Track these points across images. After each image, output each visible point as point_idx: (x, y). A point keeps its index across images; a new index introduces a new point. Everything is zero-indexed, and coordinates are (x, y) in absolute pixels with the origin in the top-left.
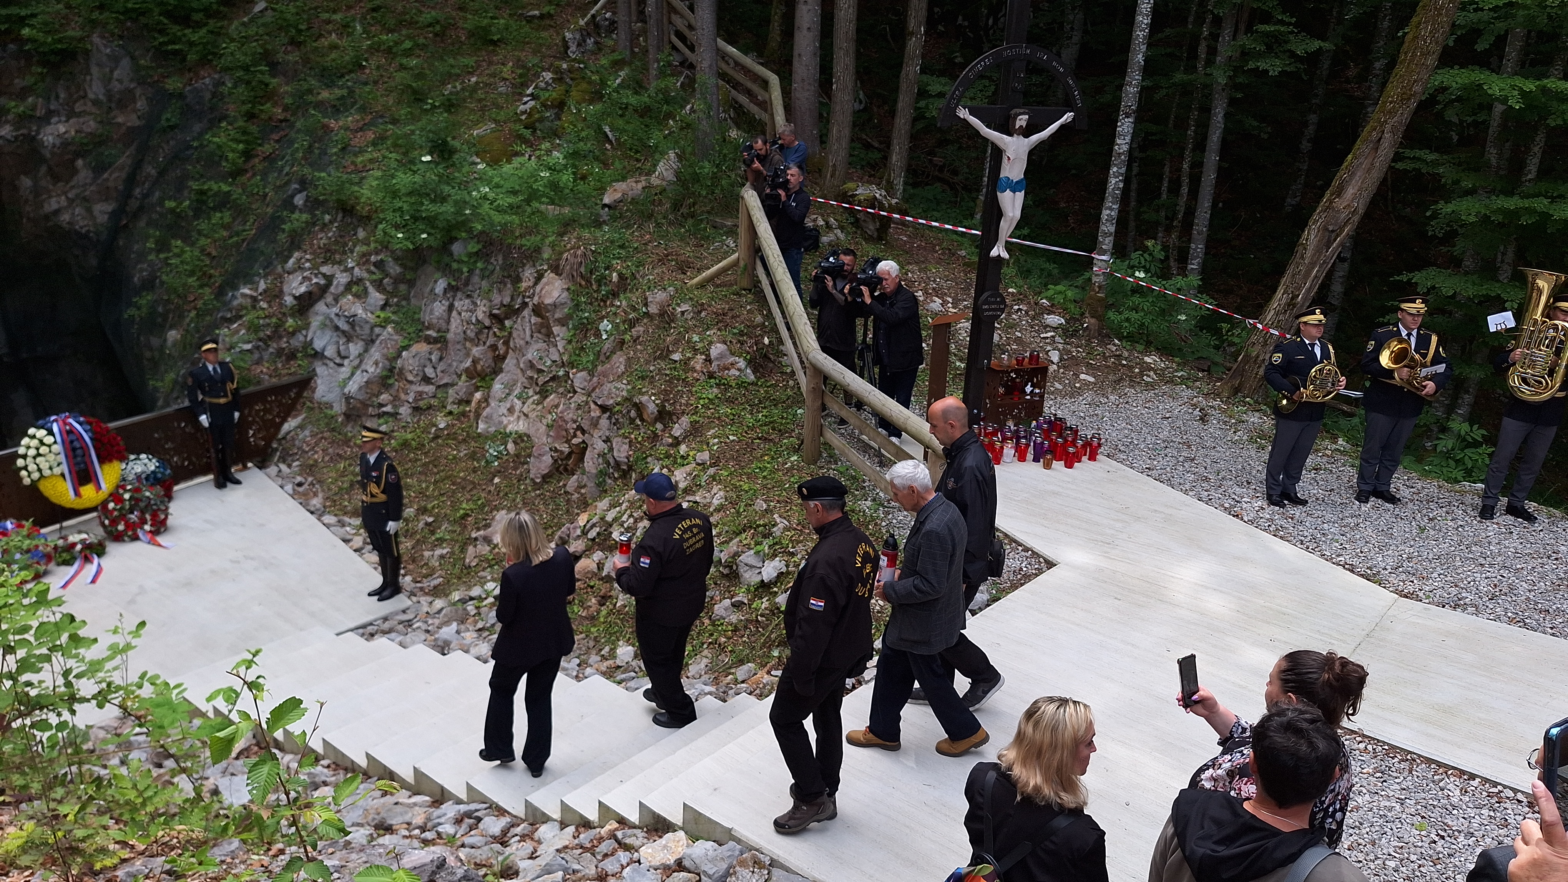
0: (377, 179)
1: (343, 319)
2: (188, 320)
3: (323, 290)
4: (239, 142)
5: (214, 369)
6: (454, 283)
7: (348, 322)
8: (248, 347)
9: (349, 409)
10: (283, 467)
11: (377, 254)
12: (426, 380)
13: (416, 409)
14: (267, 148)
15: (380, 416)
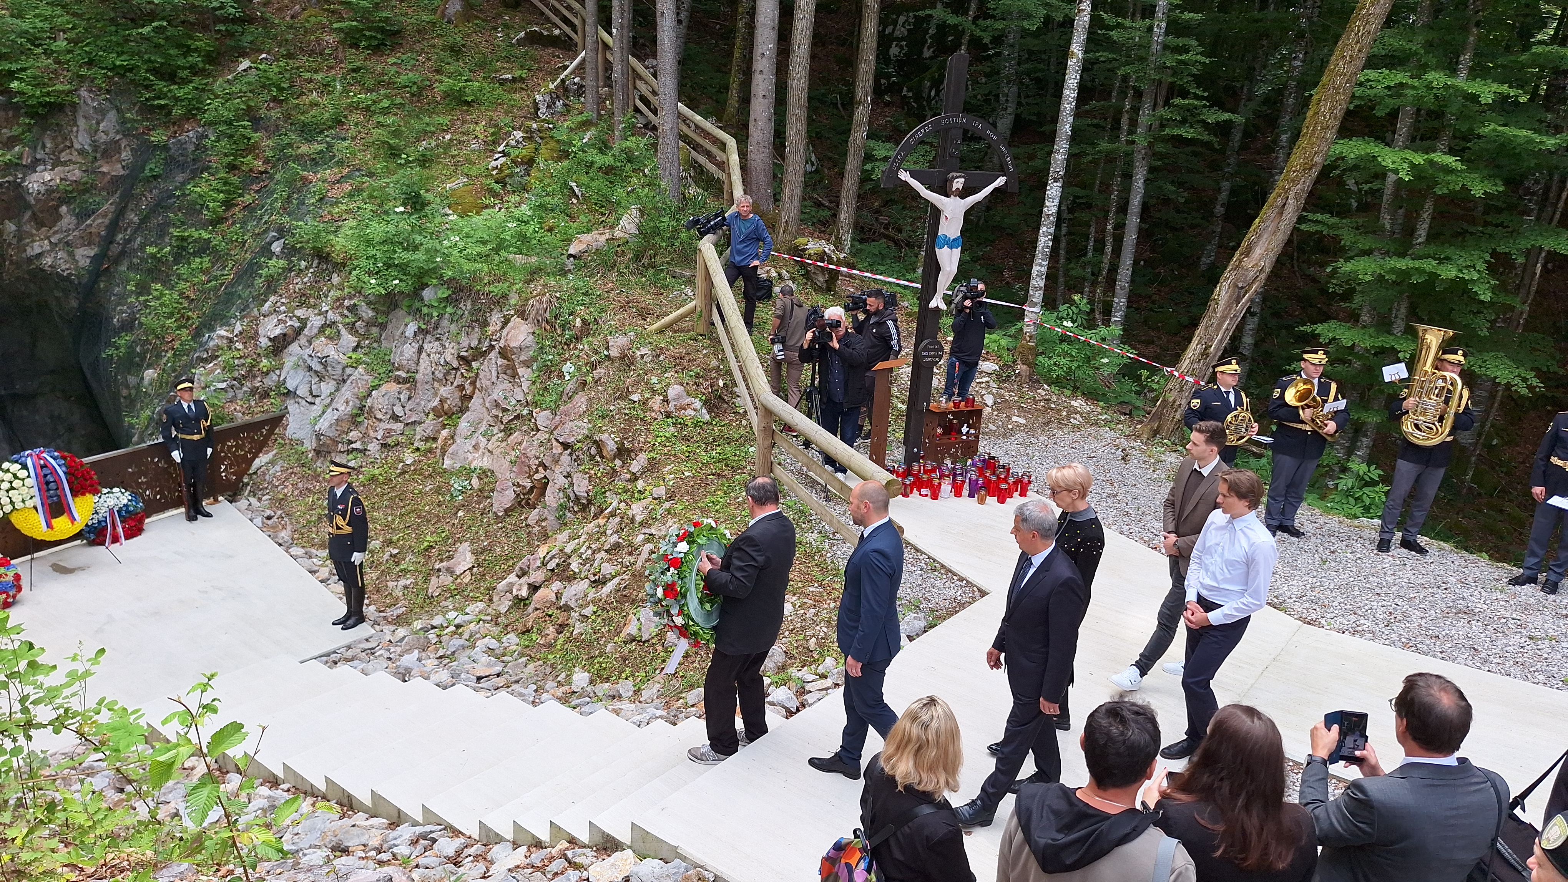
0: (351, 228)
1: (315, 359)
2: (165, 360)
3: (299, 332)
4: (219, 191)
5: (189, 406)
6: (424, 327)
7: (320, 362)
8: (224, 385)
9: (319, 445)
10: (253, 500)
11: (350, 298)
12: (395, 418)
13: (384, 446)
14: (248, 199)
15: (349, 452)
